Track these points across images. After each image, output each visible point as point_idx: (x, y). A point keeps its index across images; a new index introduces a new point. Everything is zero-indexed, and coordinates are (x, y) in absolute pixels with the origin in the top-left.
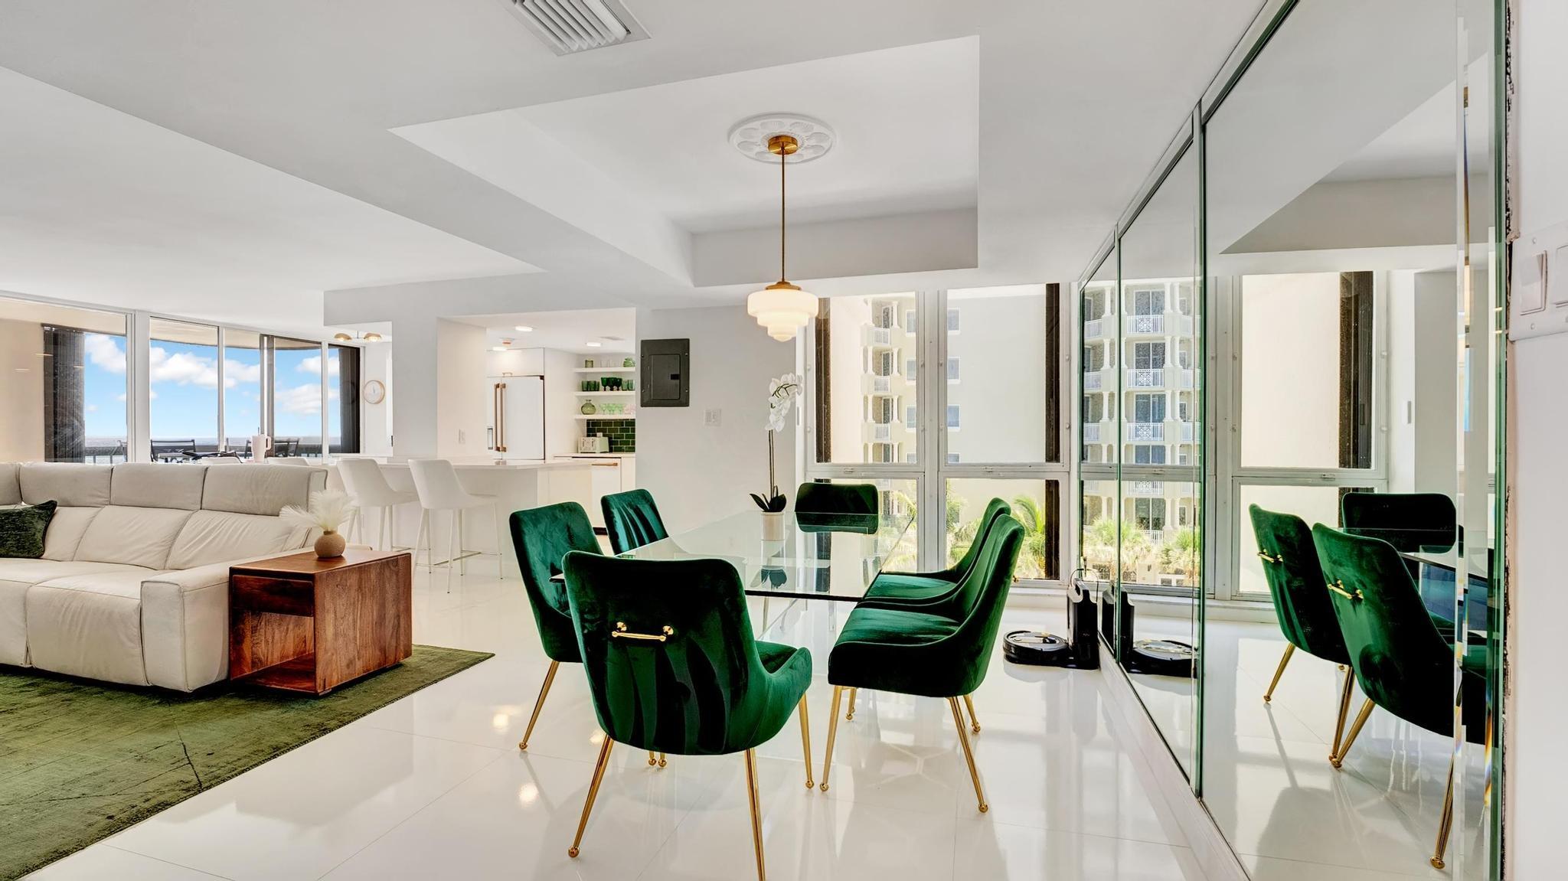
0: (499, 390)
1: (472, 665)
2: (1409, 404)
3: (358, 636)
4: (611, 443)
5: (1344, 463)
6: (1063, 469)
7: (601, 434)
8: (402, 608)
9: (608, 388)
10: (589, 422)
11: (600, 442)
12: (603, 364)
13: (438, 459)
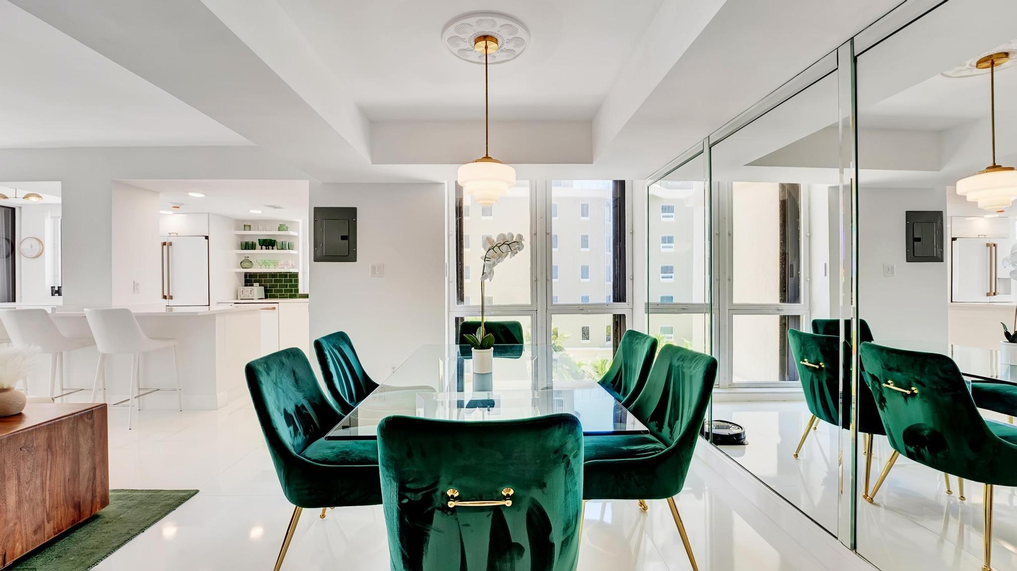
0: (165, 247)
1: (178, 506)
2: (825, 264)
3: (47, 498)
4: (266, 291)
5: (783, 300)
6: (628, 307)
7: (258, 284)
8: (97, 459)
9: (264, 247)
10: (246, 275)
11: (257, 290)
12: (260, 227)
13: (113, 308)
